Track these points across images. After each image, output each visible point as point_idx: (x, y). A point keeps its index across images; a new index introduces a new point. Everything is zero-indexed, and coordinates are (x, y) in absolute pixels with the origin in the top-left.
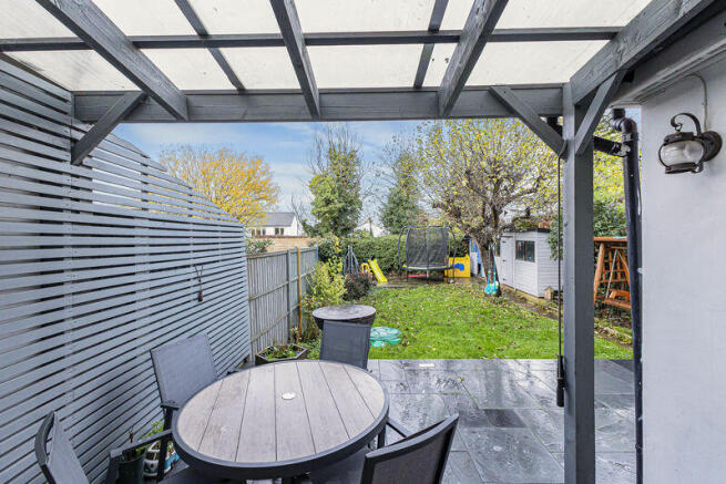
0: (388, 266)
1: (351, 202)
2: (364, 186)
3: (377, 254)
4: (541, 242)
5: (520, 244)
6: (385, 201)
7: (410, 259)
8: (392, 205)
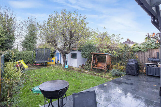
0: (27, 62)
1: (11, 38)
2: (16, 33)
3: (22, 57)
4: (79, 54)
5: (72, 54)
6: (24, 38)
7: (37, 59)
8: (27, 41)
